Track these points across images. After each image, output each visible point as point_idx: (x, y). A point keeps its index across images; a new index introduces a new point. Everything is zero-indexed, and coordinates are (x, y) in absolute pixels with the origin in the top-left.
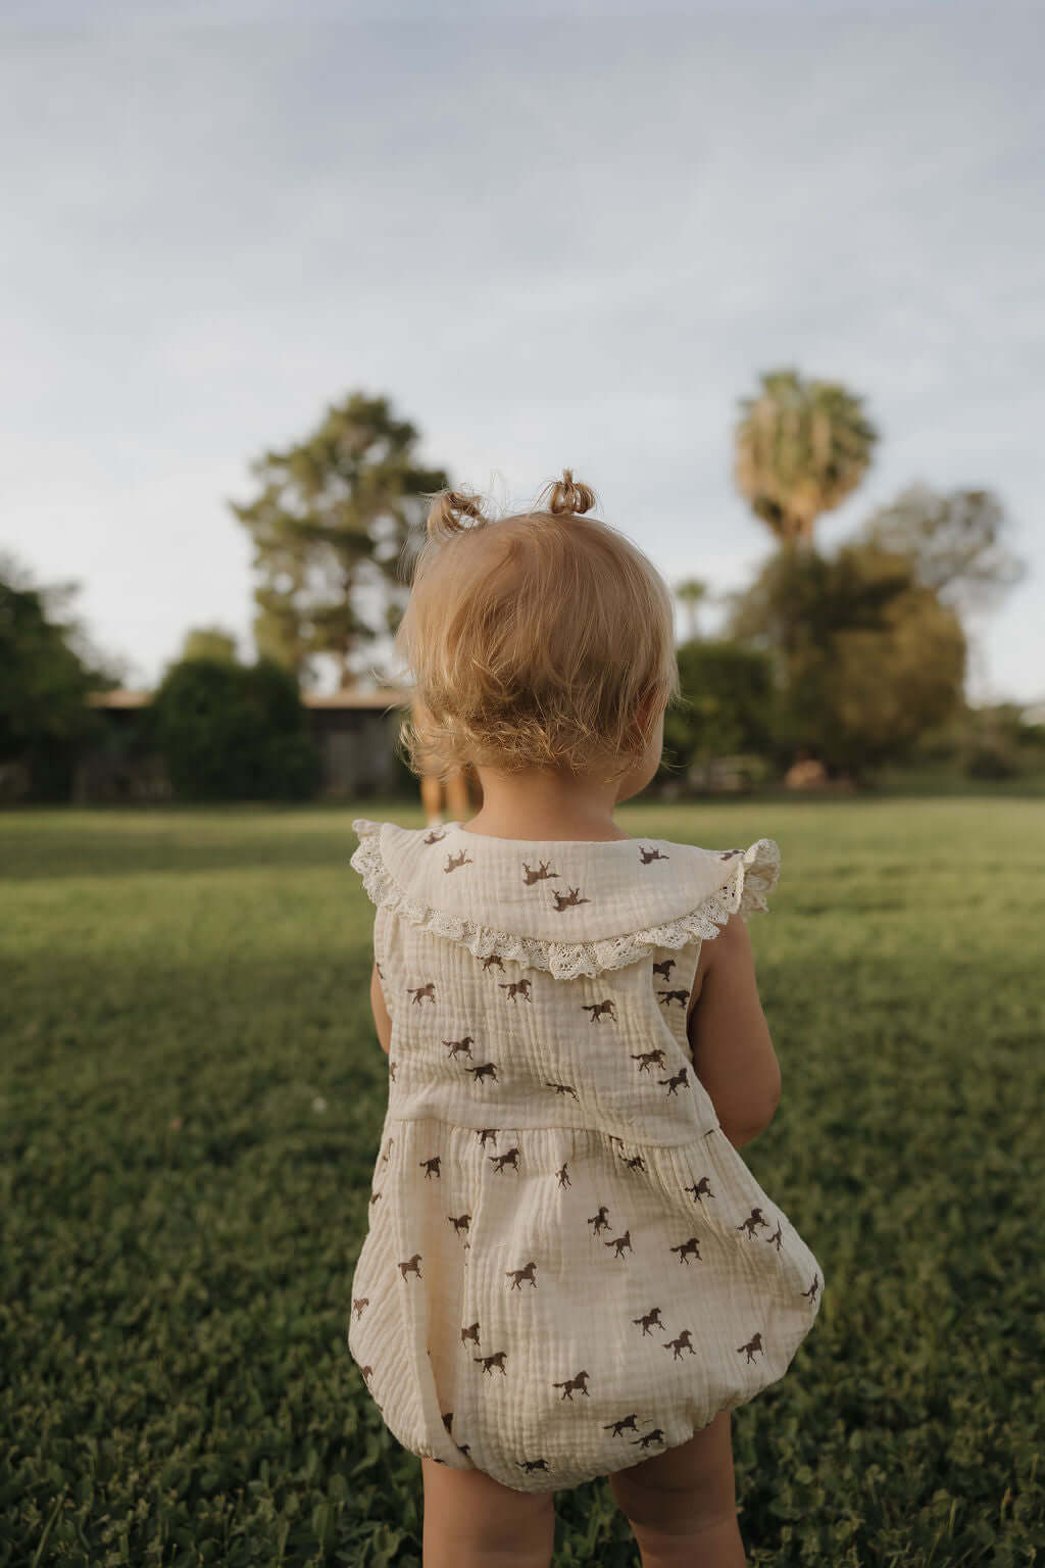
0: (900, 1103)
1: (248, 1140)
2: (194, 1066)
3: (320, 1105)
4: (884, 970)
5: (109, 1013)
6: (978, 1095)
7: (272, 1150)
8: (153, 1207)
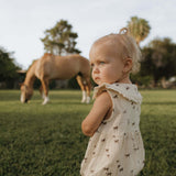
0: (157, 136)
1: (51, 141)
2: (41, 129)
3: (62, 136)
4: (152, 116)
5: (25, 121)
6: (170, 136)
7: (55, 142)
8: (37, 150)
